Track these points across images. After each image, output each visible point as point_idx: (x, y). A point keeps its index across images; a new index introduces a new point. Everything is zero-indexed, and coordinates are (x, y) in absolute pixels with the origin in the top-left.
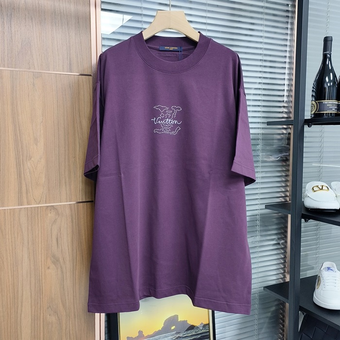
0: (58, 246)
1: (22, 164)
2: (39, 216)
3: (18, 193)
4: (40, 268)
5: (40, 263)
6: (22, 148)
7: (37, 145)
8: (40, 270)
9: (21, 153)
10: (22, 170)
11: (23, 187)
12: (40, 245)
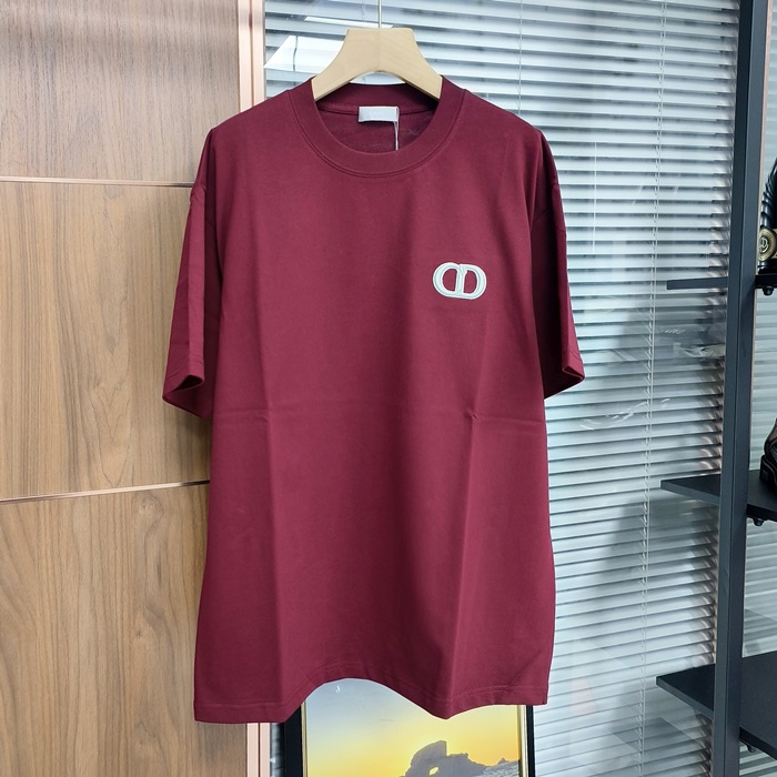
0: (160, 584)
1: (77, 396)
2: (117, 515)
3: (69, 463)
4: (120, 634)
5: (119, 623)
6: (78, 360)
7: (112, 351)
8: (120, 639)
9: (76, 372)
10: (78, 410)
11: (79, 449)
12: (119, 582)
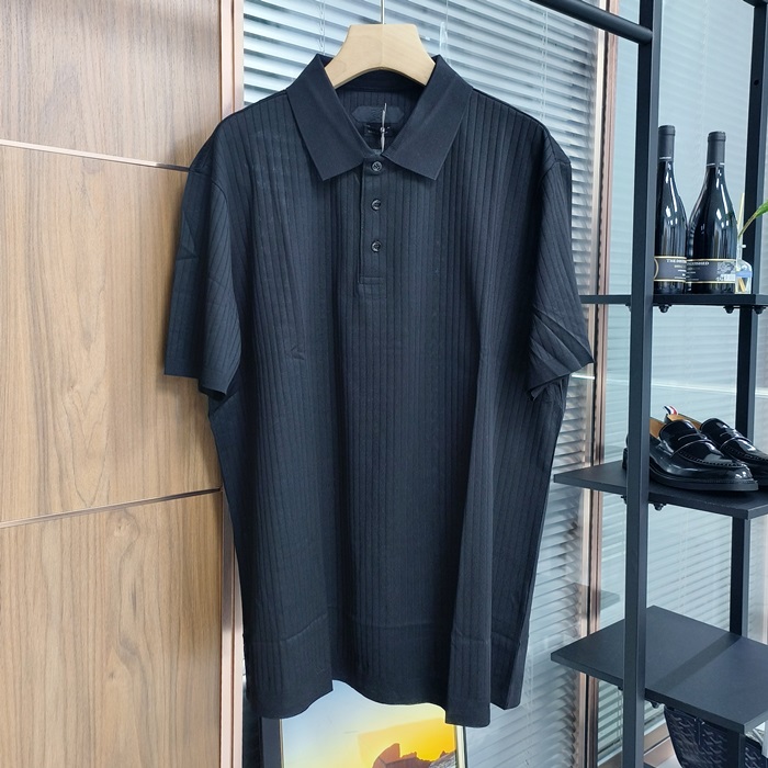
0: (135, 615)
1: (49, 400)
2: (91, 539)
3: (39, 481)
4: (91, 678)
5: (91, 666)
7: (88, 349)
8: (91, 685)
9: (48, 373)
10: (50, 417)
11: (51, 464)
12: (91, 616)
